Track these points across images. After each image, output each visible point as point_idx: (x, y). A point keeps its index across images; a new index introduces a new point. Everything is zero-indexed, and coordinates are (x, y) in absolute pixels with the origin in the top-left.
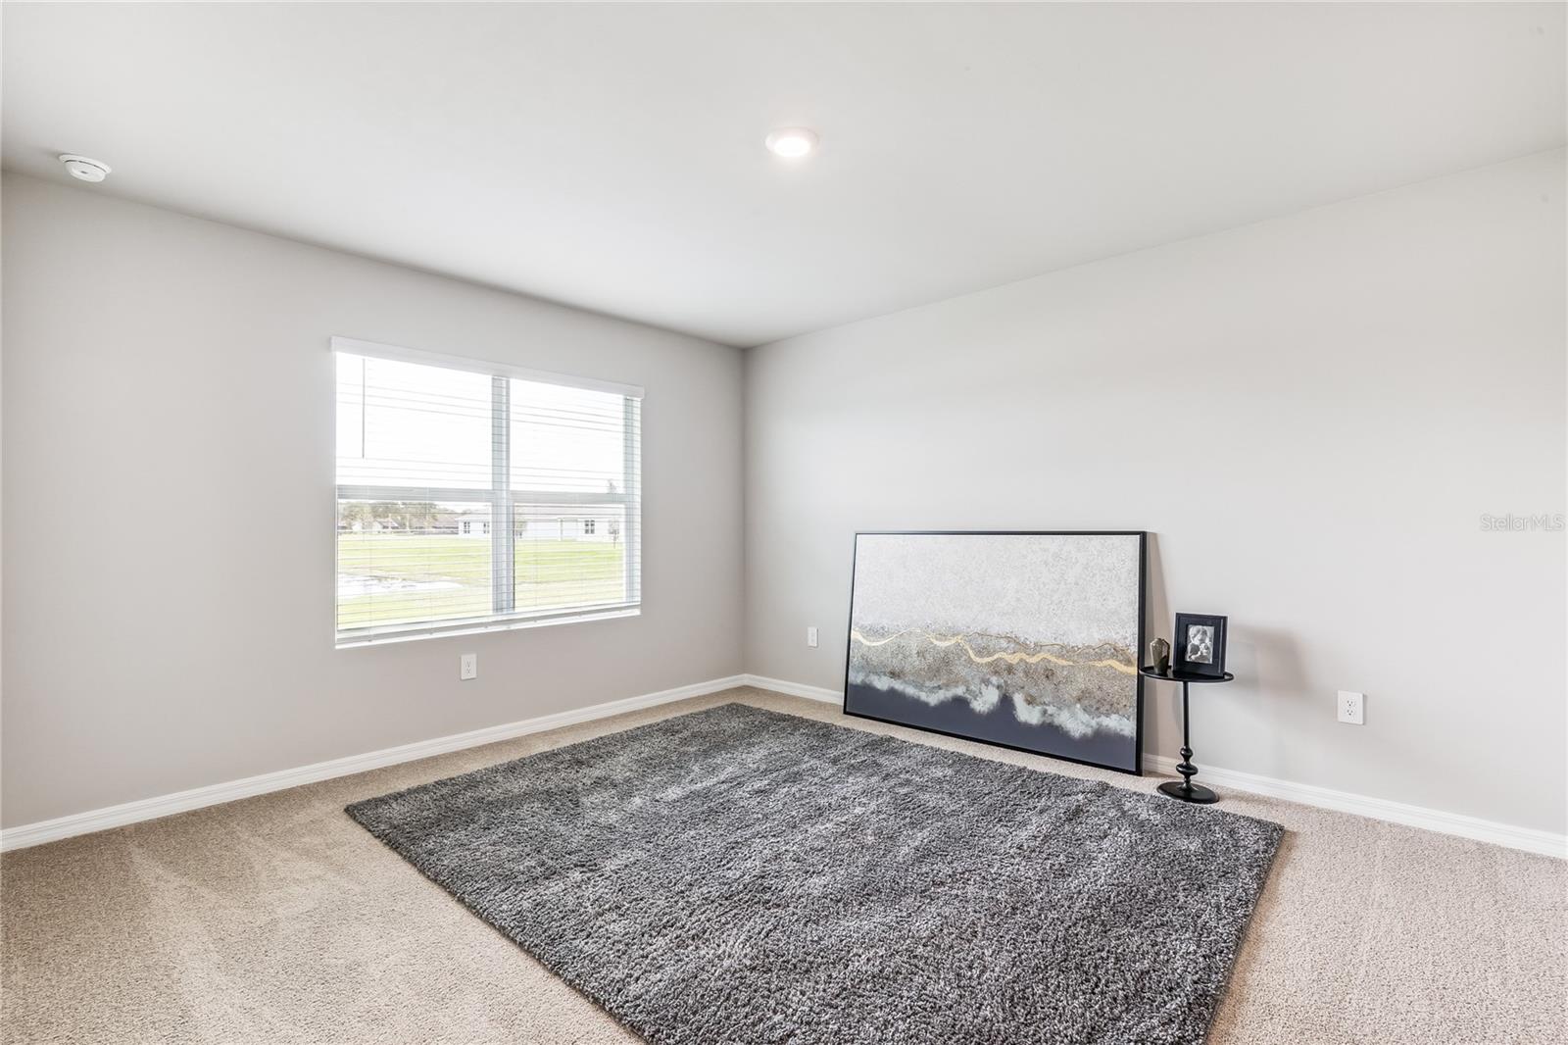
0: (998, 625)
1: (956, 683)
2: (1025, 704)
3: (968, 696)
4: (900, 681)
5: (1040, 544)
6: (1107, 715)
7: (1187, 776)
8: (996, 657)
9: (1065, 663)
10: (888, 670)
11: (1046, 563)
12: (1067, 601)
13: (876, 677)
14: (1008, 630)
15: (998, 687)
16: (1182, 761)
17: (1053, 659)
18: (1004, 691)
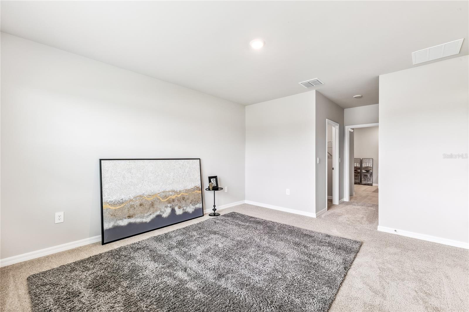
0: (168, 188)
1: (156, 211)
2: (178, 209)
3: (161, 213)
4: (133, 218)
5: (178, 162)
6: (197, 204)
7: (214, 211)
8: (169, 198)
9: (187, 194)
10: (127, 216)
11: (180, 168)
12: (186, 177)
13: (121, 221)
14: (172, 189)
15: (170, 207)
16: (213, 208)
17: (184, 194)
18: (172, 208)
